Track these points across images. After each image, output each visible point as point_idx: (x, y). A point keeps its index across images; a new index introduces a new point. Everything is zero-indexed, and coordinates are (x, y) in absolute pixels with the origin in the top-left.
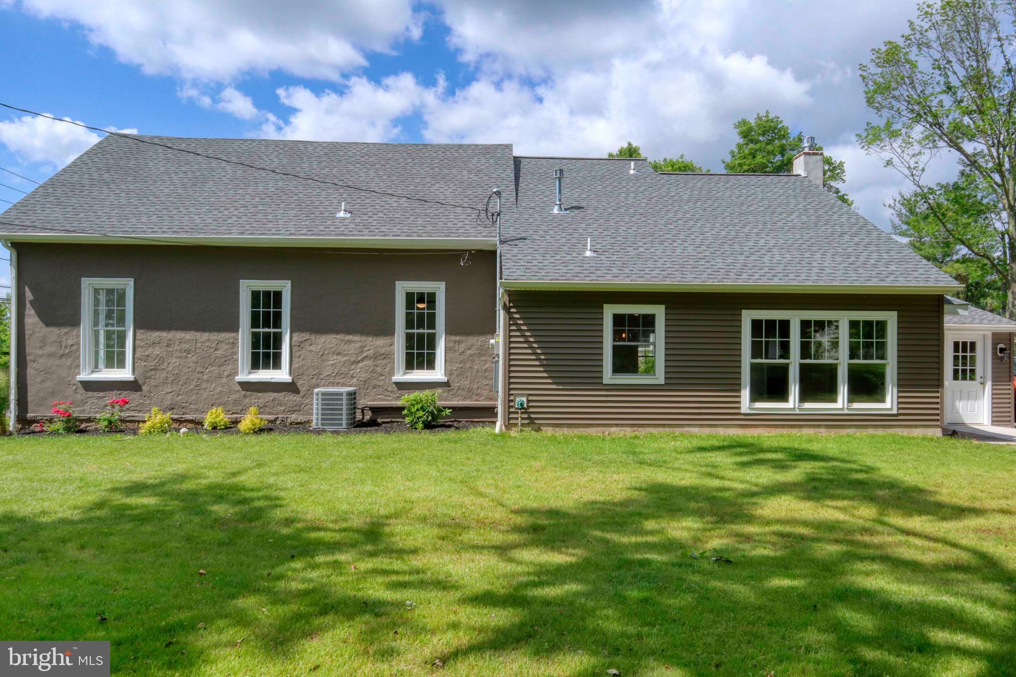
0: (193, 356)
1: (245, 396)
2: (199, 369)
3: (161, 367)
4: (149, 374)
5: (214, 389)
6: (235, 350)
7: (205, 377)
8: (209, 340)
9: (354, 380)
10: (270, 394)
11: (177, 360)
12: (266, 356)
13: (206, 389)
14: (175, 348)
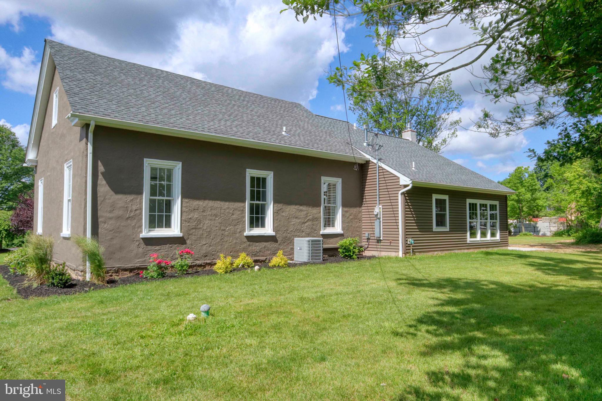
0: (219, 219)
1: (249, 245)
2: (222, 228)
3: (199, 226)
4: (191, 232)
5: (232, 241)
6: (243, 215)
7: (226, 233)
8: (228, 208)
9: (304, 233)
10: (263, 243)
11: (209, 222)
12: (257, 218)
13: (227, 241)
14: (208, 214)
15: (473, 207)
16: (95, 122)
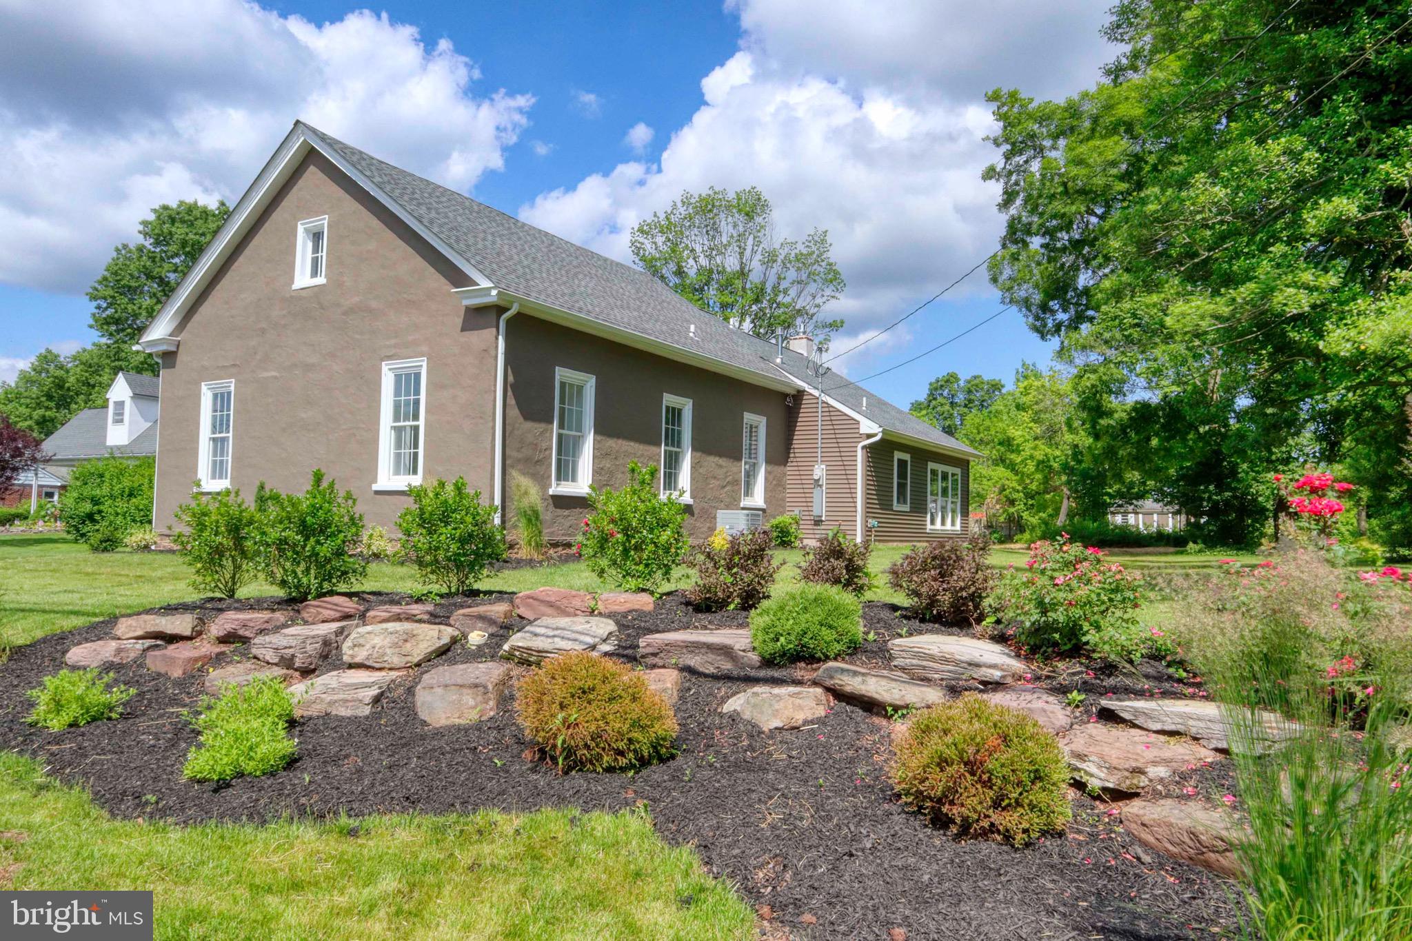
6: (658, 467)
15: (934, 472)
16: (521, 305)
